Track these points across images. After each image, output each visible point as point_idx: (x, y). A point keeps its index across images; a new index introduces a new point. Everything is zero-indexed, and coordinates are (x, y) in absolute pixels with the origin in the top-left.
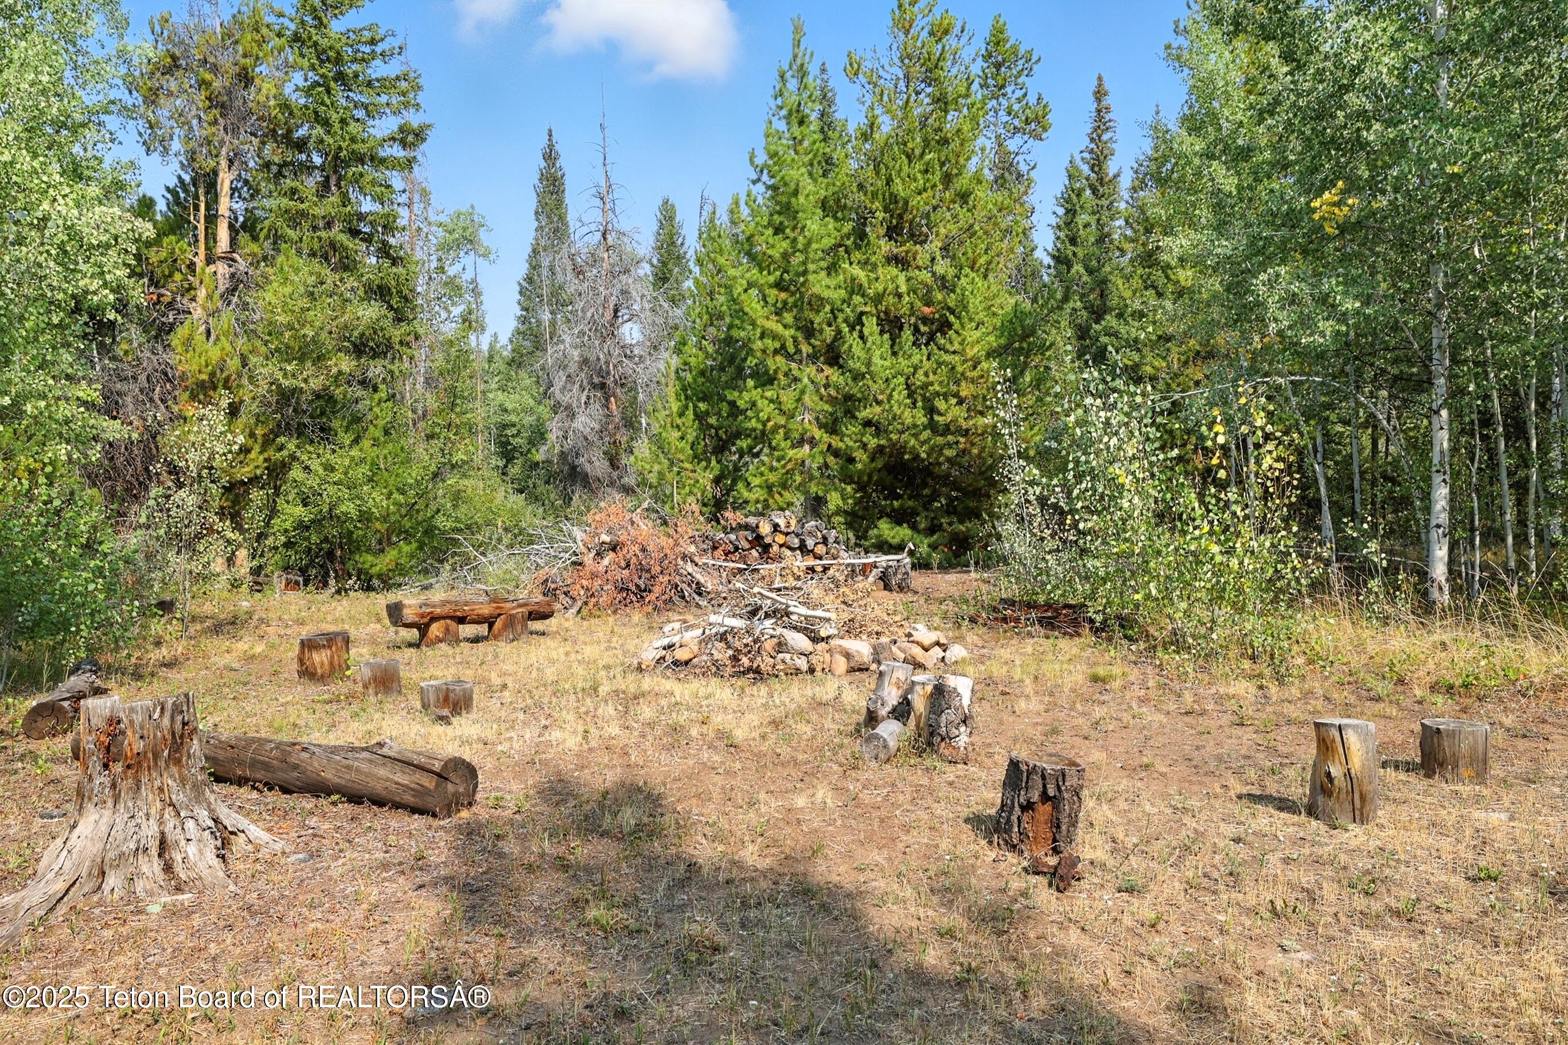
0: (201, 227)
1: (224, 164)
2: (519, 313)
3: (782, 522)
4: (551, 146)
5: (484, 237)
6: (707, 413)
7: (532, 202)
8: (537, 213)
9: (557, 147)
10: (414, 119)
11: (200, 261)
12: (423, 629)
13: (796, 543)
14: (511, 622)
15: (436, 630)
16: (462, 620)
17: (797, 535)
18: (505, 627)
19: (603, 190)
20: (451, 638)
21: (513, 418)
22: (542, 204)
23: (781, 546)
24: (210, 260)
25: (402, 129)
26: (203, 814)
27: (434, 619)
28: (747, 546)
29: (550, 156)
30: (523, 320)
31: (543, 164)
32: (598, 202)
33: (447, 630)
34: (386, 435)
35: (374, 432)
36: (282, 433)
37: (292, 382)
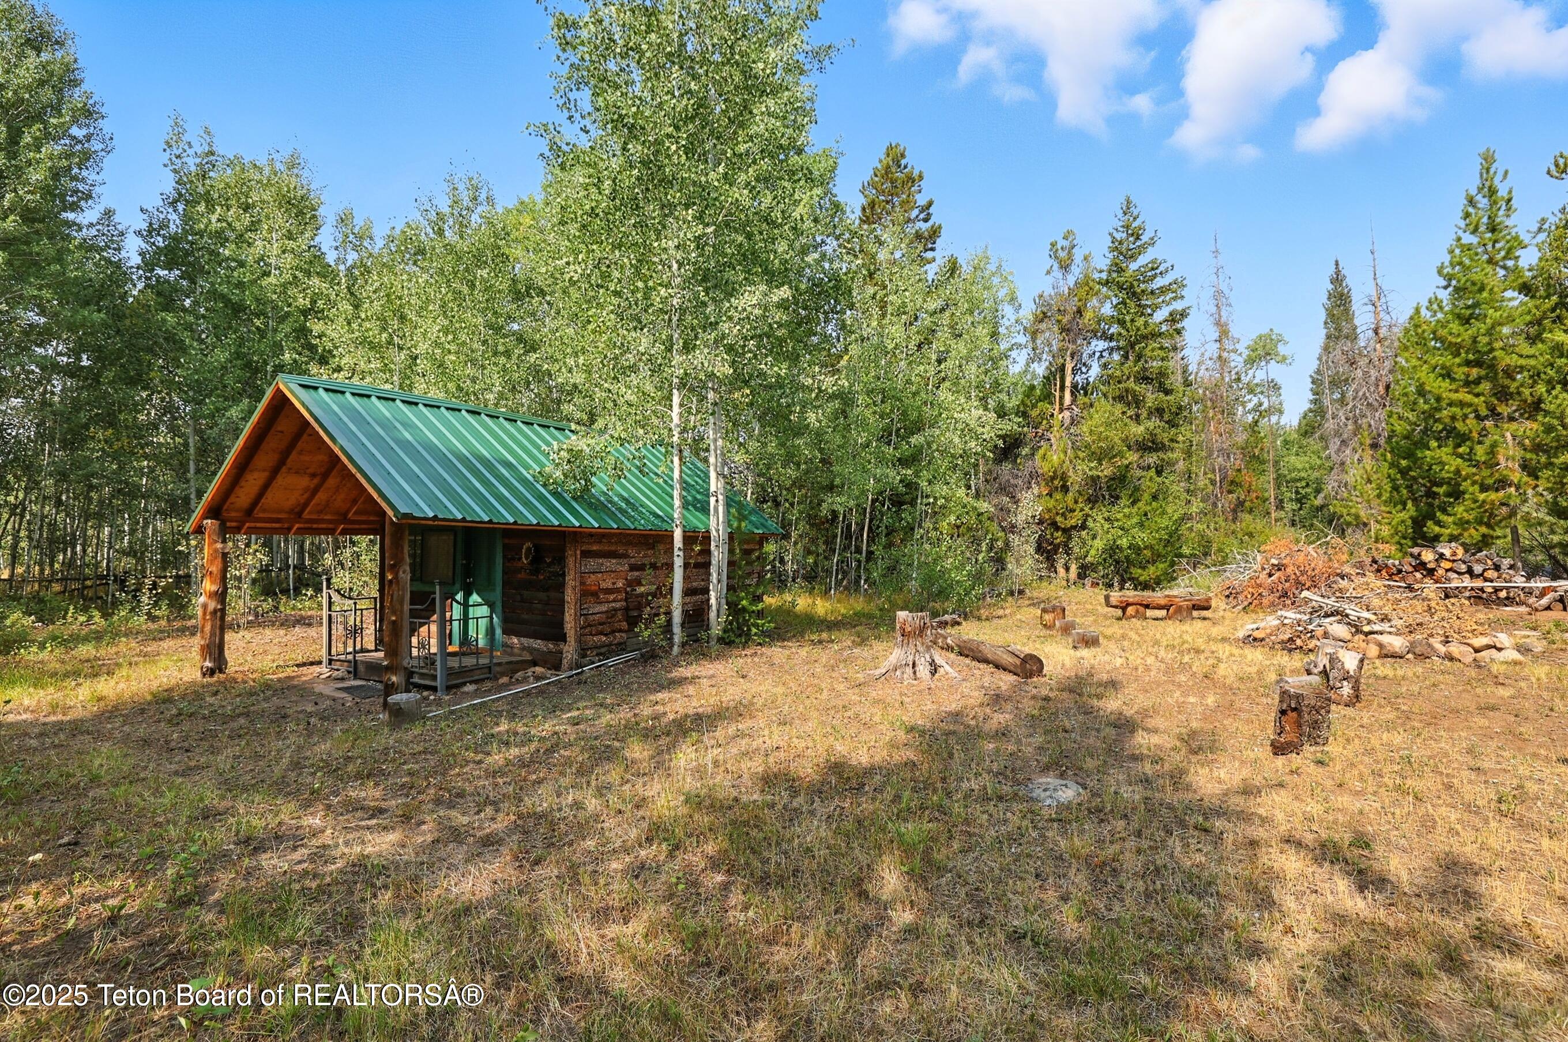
0: (1057, 394)
1: (1068, 359)
2: (1312, 397)
3: (1447, 553)
4: (1338, 272)
5: (1282, 349)
6: (1410, 469)
7: (1322, 316)
8: (1326, 323)
9: (1343, 272)
10: (1178, 306)
11: (1056, 413)
12: (1124, 609)
13: (1463, 568)
14: (1179, 609)
15: (1130, 610)
16: (1147, 606)
17: (1464, 562)
18: (1175, 612)
19: (1375, 298)
20: (1137, 615)
21: (1303, 474)
22: (1330, 315)
23: (1447, 570)
24: (1061, 410)
25: (1171, 314)
26: (927, 656)
27: (1129, 604)
28: (1411, 569)
29: (1337, 279)
30: (1315, 402)
31: (1331, 287)
32: (1371, 308)
33: (1137, 611)
34: (1155, 497)
35: (1146, 496)
36: (1092, 501)
37: (1095, 473)
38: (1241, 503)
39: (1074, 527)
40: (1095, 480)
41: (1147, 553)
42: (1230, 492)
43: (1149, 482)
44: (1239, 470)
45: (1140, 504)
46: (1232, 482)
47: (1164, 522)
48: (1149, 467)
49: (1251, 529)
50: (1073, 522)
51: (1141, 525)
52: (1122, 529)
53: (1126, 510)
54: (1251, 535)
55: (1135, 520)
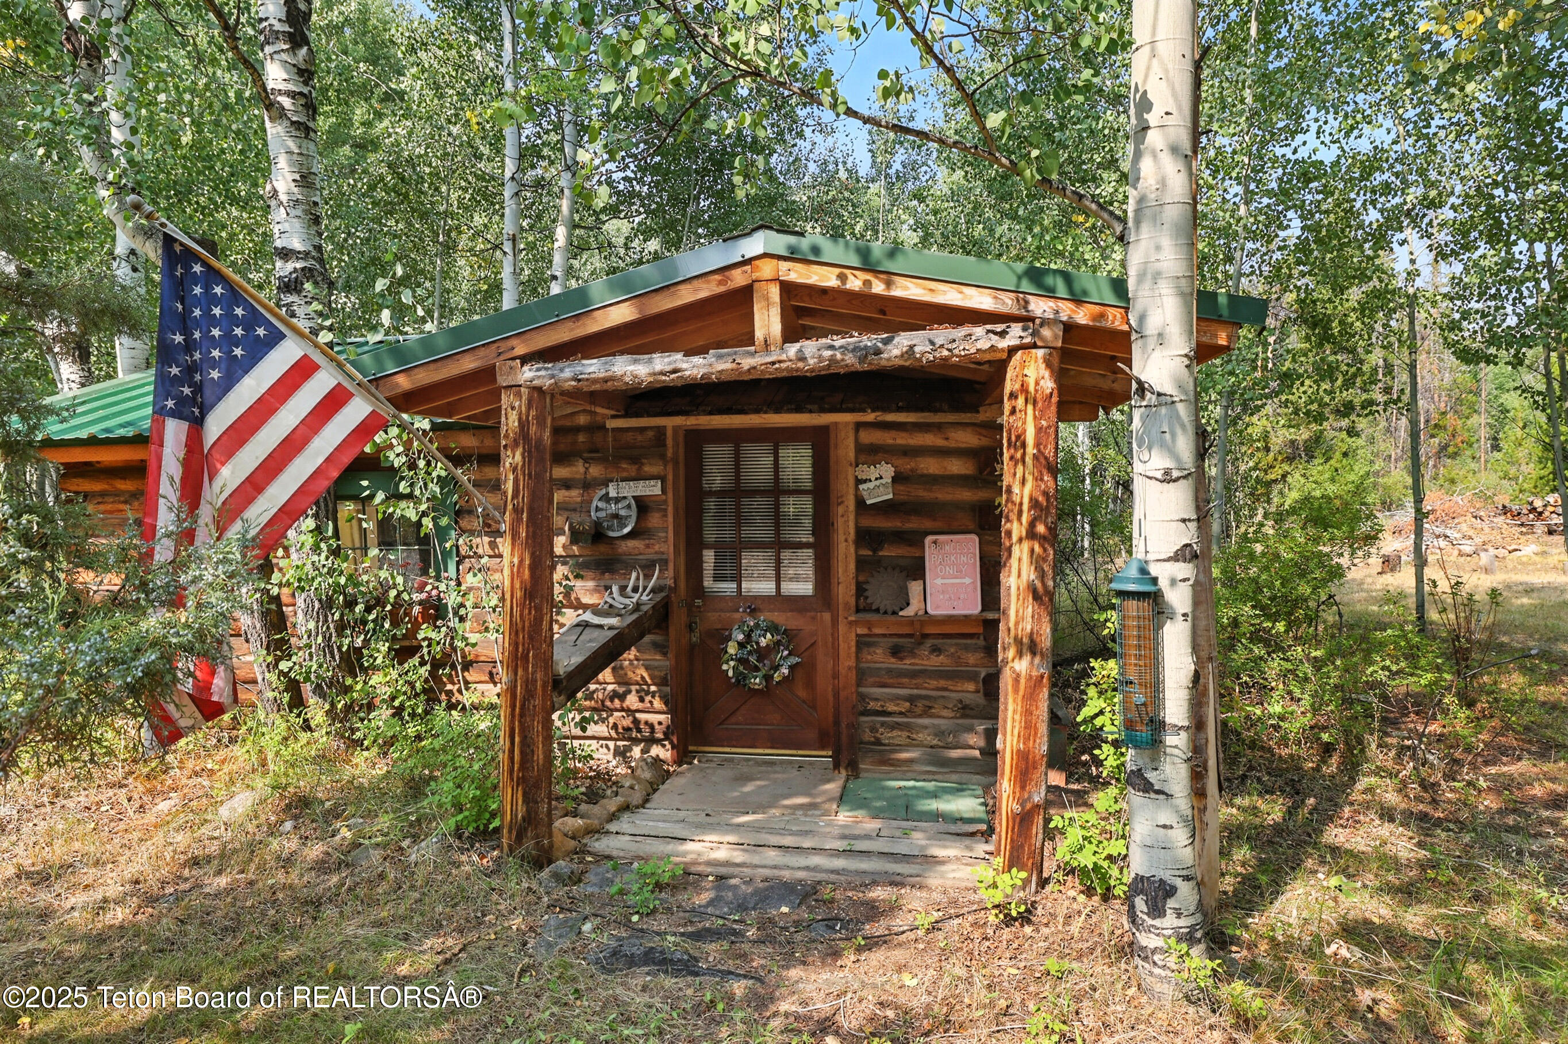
3: (1552, 500)
23: (1551, 513)
28: (1527, 512)
34: (1345, 455)
35: (1338, 455)
36: (1290, 459)
37: (1294, 437)
38: (1444, 448)
39: (1275, 481)
40: (1293, 442)
41: (1337, 502)
42: (1432, 436)
43: (1341, 441)
44: (1444, 413)
45: (1332, 462)
46: (1436, 426)
47: (1352, 477)
48: (1341, 429)
49: (1453, 475)
50: (1273, 477)
51: (1333, 480)
52: (1316, 482)
53: (1320, 468)
54: (1453, 481)
55: (1327, 476)
